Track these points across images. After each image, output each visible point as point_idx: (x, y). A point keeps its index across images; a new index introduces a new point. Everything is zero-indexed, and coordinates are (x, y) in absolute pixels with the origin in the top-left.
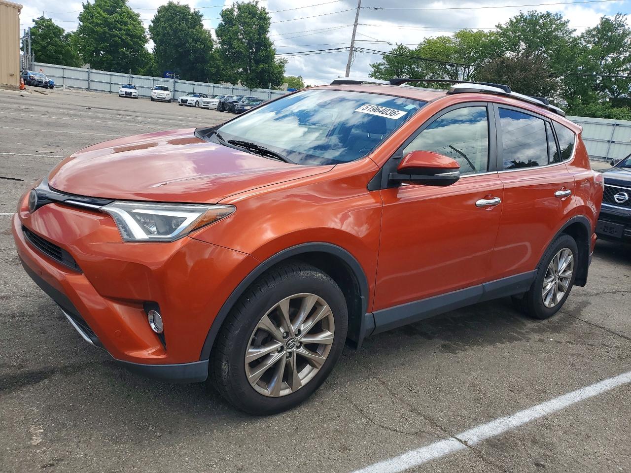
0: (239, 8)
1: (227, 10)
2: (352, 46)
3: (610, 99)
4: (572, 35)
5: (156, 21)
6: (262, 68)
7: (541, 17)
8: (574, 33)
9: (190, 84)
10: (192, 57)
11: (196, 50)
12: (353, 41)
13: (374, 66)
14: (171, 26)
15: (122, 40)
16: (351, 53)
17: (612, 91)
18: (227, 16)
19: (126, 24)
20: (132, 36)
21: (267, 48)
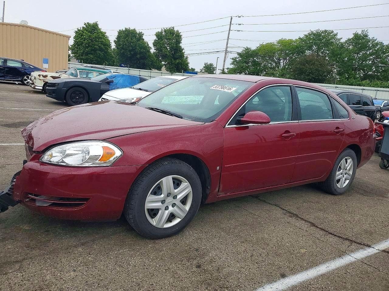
0: (165, 31)
1: (158, 32)
2: (226, 50)
3: (363, 75)
4: (341, 41)
5: (119, 37)
6: (178, 62)
7: (322, 32)
8: (342, 40)
9: (138, 70)
10: (138, 56)
11: (141, 53)
12: (227, 47)
13: (233, 59)
14: (127, 40)
15: (99, 47)
16: (226, 54)
17: (364, 70)
18: (158, 35)
19: (101, 38)
20: (105, 45)
21: (180, 52)
